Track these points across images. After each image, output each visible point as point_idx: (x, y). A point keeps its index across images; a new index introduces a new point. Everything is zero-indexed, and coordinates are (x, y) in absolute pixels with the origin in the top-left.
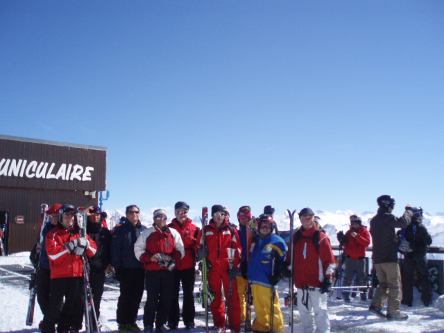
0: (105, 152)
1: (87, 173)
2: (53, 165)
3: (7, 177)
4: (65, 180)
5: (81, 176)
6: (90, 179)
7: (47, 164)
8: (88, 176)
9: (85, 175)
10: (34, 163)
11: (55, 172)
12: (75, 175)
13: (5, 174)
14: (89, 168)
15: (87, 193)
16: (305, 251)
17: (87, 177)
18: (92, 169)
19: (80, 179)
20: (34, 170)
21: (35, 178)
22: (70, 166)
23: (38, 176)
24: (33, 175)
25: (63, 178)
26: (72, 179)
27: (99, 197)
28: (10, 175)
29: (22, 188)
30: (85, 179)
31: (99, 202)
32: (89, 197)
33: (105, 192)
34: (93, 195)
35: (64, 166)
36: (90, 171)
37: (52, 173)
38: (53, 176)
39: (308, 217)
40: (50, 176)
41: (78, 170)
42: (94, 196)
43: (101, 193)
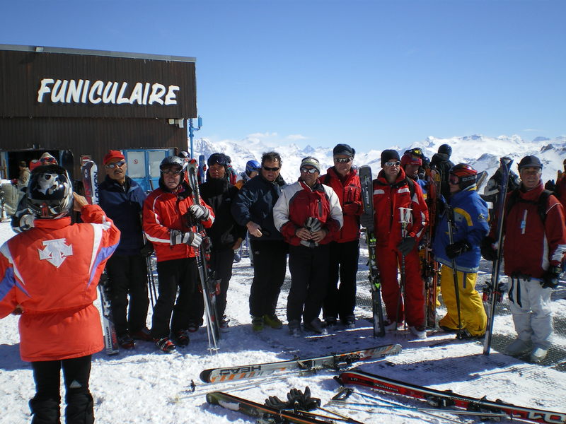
0: (194, 64)
1: (171, 94)
2: (125, 85)
3: (66, 104)
4: (142, 105)
5: (163, 98)
6: (175, 102)
7: (116, 84)
8: (172, 99)
9: (168, 97)
10: (99, 84)
11: (128, 94)
12: (155, 98)
13: (63, 101)
14: (172, 88)
15: (172, 122)
16: (524, 223)
17: (170, 100)
18: (177, 88)
19: (161, 102)
20: (99, 93)
21: (102, 103)
22: (148, 85)
23: (106, 101)
24: (99, 100)
25: (140, 103)
26: (151, 102)
27: (188, 126)
28: (68, 101)
29: (85, 118)
30: (168, 102)
31: (189, 133)
32: (176, 126)
33: (197, 119)
34: (181, 123)
35: (139, 86)
36: (175, 92)
37: (124, 96)
38: (126, 101)
39: (531, 170)
40: (121, 100)
41: (159, 90)
42: (181, 126)
43: (191, 122)
